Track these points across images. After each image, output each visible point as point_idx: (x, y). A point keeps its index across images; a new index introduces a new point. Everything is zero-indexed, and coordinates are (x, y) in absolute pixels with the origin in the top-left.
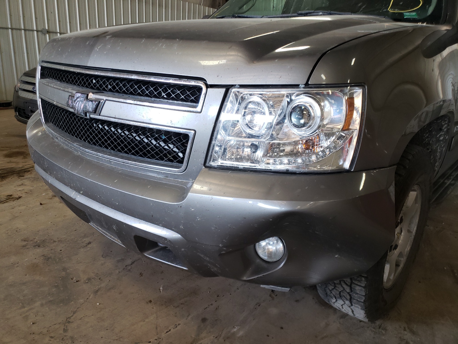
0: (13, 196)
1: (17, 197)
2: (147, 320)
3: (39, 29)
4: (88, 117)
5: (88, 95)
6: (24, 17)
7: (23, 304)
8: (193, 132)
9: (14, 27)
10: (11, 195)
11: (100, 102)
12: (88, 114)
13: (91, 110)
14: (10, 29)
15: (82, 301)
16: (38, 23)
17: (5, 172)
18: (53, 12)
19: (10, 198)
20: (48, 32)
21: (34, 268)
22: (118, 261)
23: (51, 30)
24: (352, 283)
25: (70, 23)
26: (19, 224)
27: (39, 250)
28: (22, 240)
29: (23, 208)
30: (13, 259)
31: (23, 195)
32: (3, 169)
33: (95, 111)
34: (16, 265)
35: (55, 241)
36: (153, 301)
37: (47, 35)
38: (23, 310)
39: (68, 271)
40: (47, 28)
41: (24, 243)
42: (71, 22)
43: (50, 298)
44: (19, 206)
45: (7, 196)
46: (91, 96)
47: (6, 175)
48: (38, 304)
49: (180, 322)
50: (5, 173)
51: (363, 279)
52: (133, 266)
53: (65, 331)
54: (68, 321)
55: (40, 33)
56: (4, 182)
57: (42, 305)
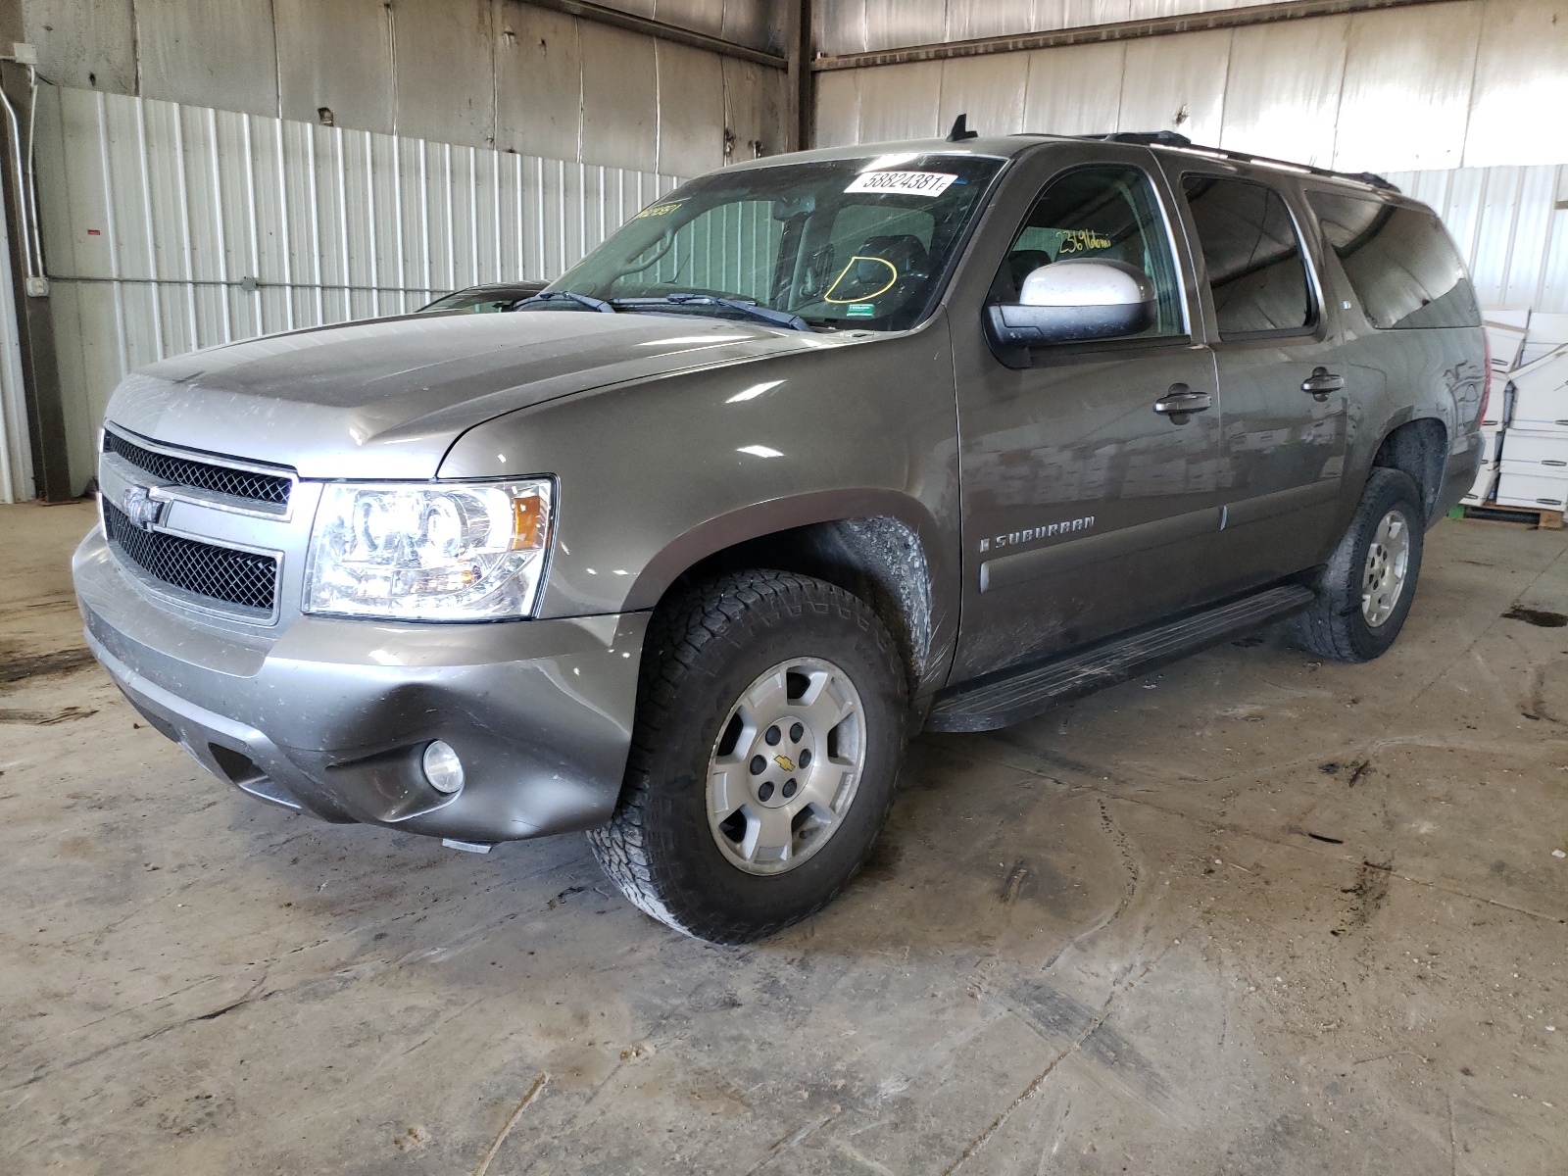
0: (78, 710)
1: (88, 711)
2: (265, 933)
3: (235, 279)
4: (149, 530)
5: (148, 490)
6: (193, 249)
7: (32, 901)
8: (281, 554)
9: (165, 277)
10: (74, 708)
11: (163, 503)
12: (149, 525)
13: (150, 517)
14: (153, 284)
15: (150, 900)
16: (233, 262)
17: (80, 657)
18: (274, 232)
19: (71, 713)
20: (257, 285)
21: (77, 845)
22: (259, 837)
23: (267, 280)
24: (624, 841)
25: (321, 256)
26: (72, 766)
27: (99, 816)
28: (68, 796)
29: (93, 734)
30: (38, 829)
31: (102, 709)
32: (77, 650)
33: (156, 520)
34: (41, 840)
35: (137, 800)
36: (294, 904)
37: (257, 294)
38: (30, 911)
39: (144, 851)
40: (256, 275)
41: (71, 801)
42: (325, 254)
43: (89, 895)
44: (86, 730)
45: (67, 709)
46: (155, 491)
47: (77, 663)
48: (62, 902)
49: (328, 938)
50: (78, 660)
51: (636, 830)
52: (285, 846)
53: (97, 942)
54: (109, 929)
55: (235, 290)
56: (70, 679)
57: (69, 905)
